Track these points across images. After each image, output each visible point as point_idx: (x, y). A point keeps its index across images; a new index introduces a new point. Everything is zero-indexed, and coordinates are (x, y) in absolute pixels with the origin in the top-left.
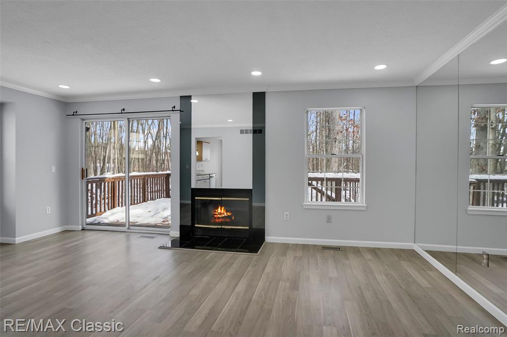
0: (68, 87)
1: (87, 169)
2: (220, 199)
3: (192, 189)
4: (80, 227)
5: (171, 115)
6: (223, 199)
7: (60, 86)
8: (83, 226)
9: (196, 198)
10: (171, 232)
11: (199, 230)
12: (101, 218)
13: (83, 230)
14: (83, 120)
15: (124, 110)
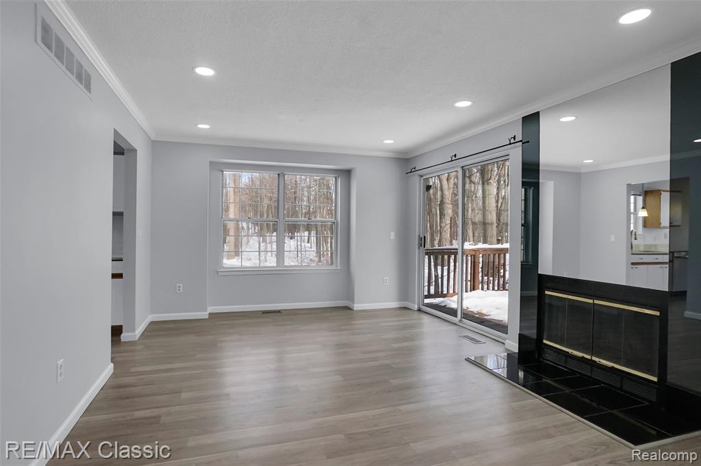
0: (392, 142)
1: (425, 237)
2: (590, 301)
3: (540, 276)
4: (416, 307)
5: (509, 152)
6: (596, 302)
7: (385, 142)
8: (419, 307)
9: (547, 292)
10: (507, 341)
11: (550, 352)
12: (451, 300)
13: (419, 310)
14: (421, 176)
15: (455, 156)
